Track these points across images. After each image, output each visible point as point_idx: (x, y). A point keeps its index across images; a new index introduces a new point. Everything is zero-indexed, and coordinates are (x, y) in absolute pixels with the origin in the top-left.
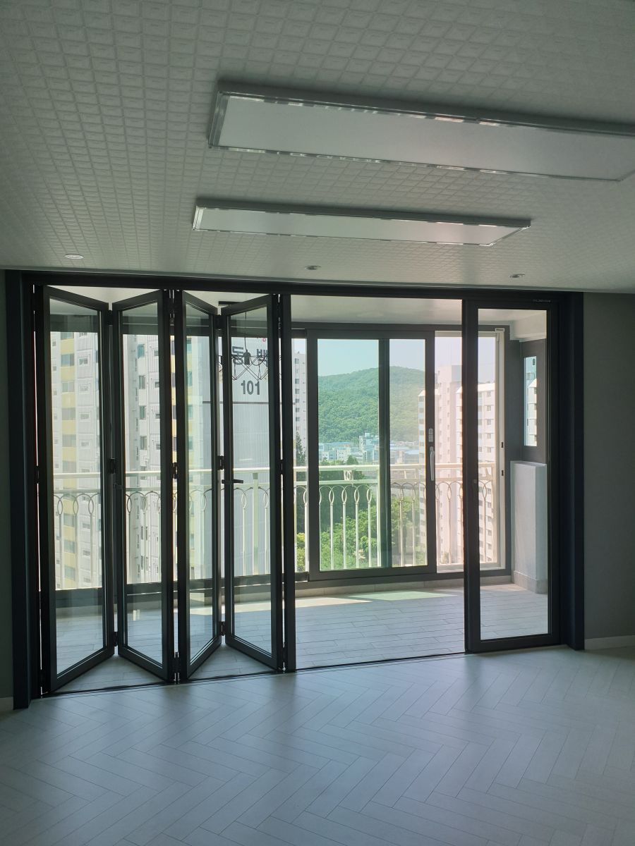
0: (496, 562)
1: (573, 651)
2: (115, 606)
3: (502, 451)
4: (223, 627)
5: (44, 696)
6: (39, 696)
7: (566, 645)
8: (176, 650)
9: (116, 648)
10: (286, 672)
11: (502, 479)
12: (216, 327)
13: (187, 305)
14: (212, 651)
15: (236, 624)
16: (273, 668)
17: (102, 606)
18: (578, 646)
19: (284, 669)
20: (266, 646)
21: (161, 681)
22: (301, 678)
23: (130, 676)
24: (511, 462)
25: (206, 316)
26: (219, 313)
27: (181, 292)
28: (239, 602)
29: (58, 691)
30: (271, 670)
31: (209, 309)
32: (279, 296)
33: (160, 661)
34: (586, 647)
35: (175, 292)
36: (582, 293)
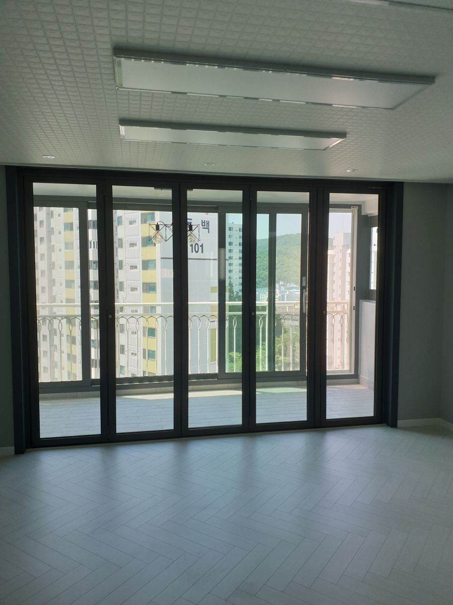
0: (348, 369)
1: (389, 427)
3: (354, 292)
7: (385, 424)
11: (354, 312)
18: (394, 425)
24: (360, 301)
34: (398, 426)
36: (403, 182)
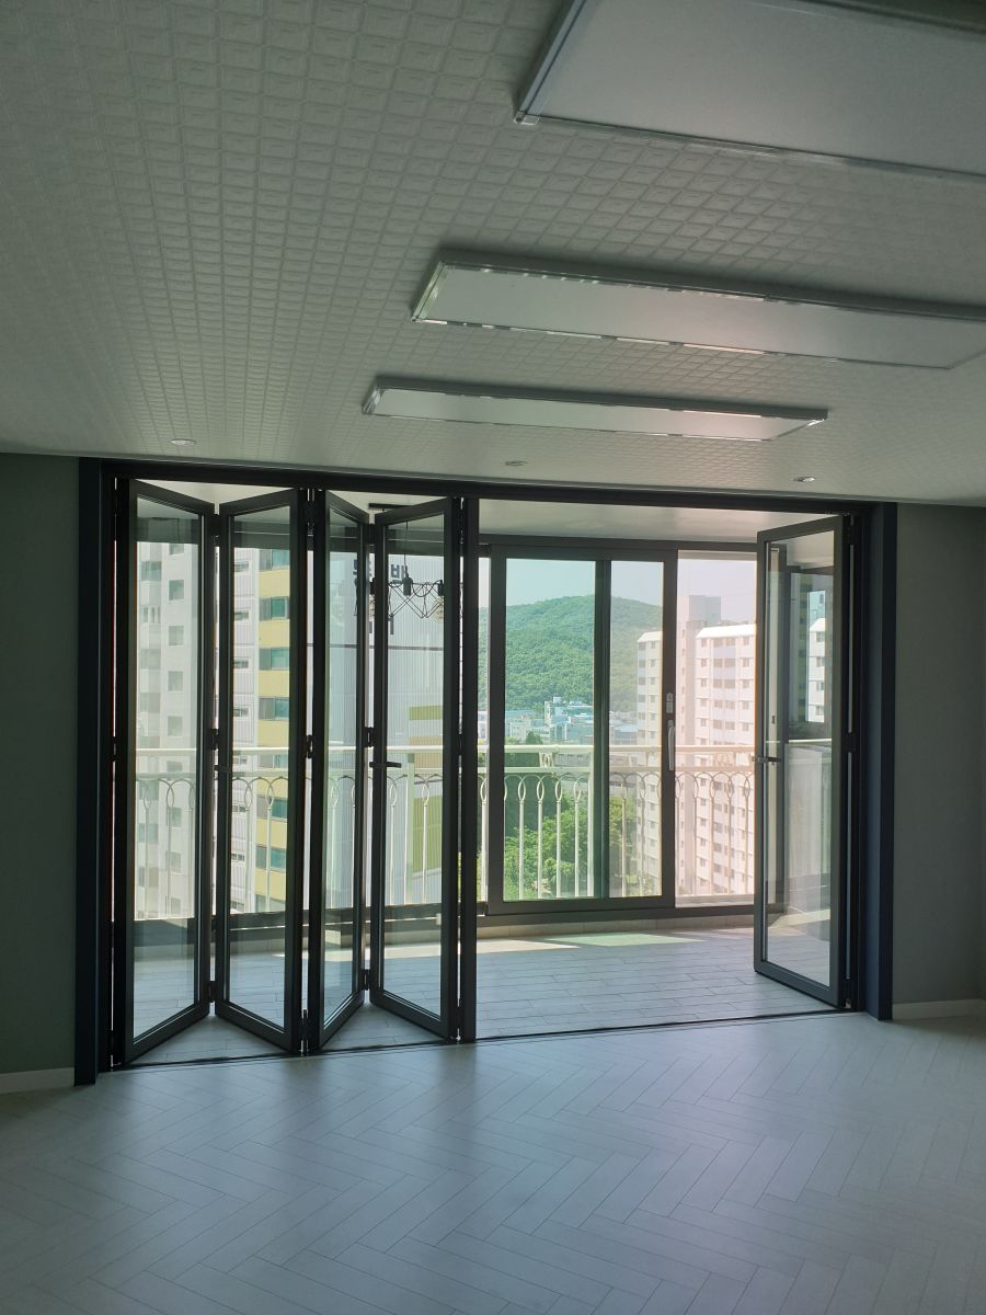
2: (213, 945)
4: (368, 978)
5: (116, 1069)
6: (108, 1069)
8: (305, 1006)
9: (212, 1006)
10: (462, 1042)
12: (367, 541)
13: (331, 511)
14: (352, 1011)
15: (385, 974)
16: (442, 1037)
17: (192, 946)
18: (884, 1014)
19: (459, 1038)
20: (432, 1004)
21: (280, 1051)
22: (483, 1051)
23: (234, 1044)
25: (354, 524)
26: (372, 521)
27: (324, 492)
28: (390, 944)
29: (135, 1063)
30: (439, 1039)
31: (358, 516)
32: (462, 500)
33: (281, 1022)
34: (897, 1018)
35: (317, 492)
36: (895, 504)
